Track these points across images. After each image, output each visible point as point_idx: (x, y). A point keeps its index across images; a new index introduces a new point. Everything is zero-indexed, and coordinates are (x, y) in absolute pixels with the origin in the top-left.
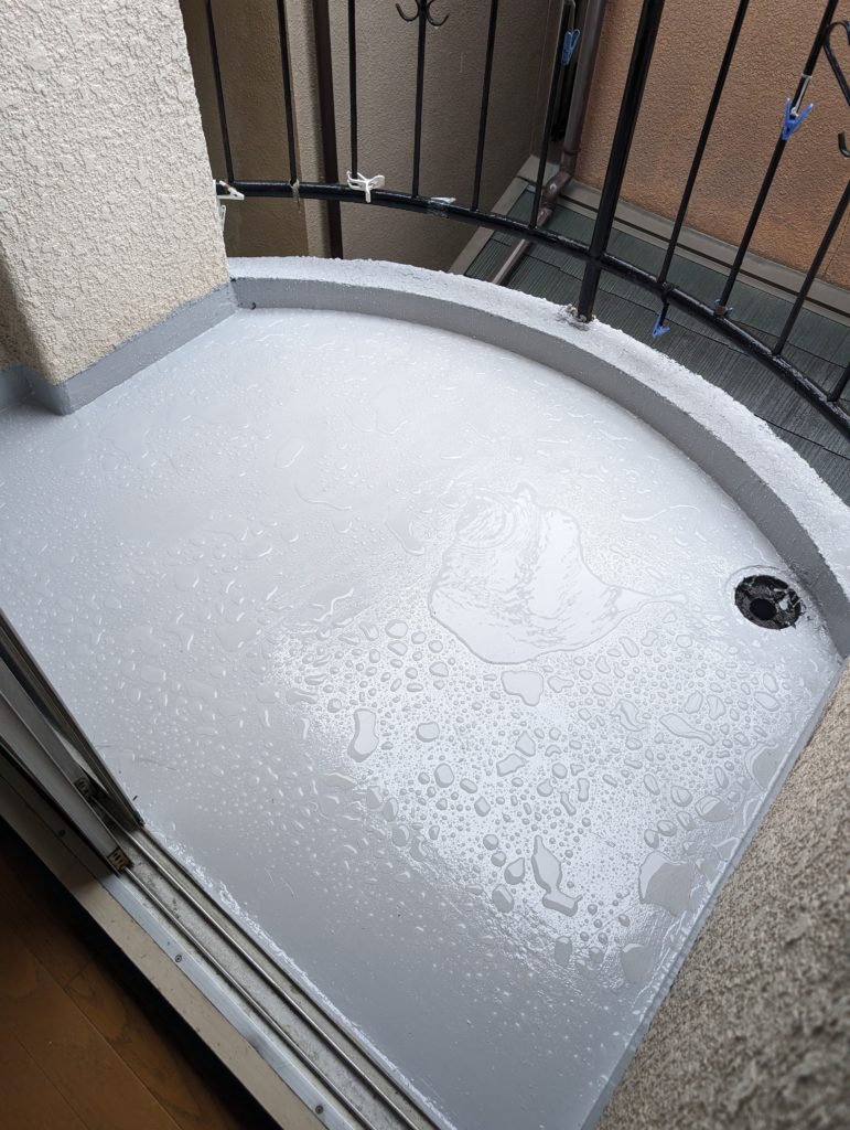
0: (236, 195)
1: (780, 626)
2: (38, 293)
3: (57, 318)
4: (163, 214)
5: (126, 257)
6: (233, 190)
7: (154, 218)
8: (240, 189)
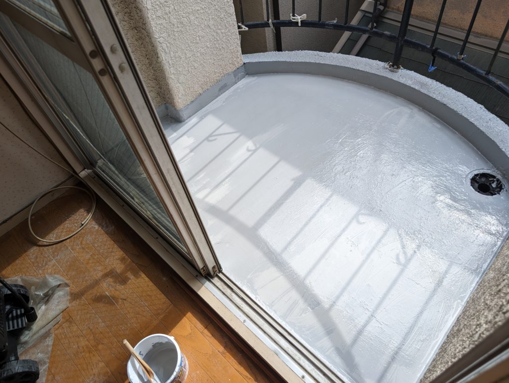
0: (245, 28)
1: (492, 194)
2: (173, 74)
3: (180, 83)
4: (218, 39)
5: (205, 57)
6: (243, 27)
7: (215, 41)
8: (246, 26)
